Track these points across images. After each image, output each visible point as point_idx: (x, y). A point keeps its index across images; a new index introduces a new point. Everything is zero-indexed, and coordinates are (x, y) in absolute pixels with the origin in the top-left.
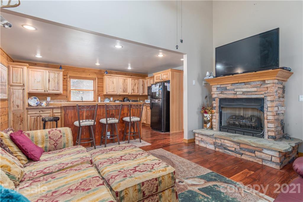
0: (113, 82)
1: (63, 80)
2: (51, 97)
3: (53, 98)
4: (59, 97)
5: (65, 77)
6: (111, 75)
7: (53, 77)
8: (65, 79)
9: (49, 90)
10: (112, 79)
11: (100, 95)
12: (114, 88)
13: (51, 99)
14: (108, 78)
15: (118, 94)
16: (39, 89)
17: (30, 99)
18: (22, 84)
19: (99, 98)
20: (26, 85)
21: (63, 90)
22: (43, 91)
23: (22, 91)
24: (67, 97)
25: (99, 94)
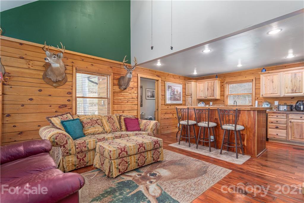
0: (273, 80)
1: (221, 87)
2: (213, 102)
3: (214, 103)
4: (218, 102)
5: (223, 84)
6: (269, 73)
7: (210, 86)
8: (222, 85)
9: (208, 96)
10: (271, 77)
11: (259, 99)
12: (274, 89)
13: (213, 104)
14: (264, 76)
15: (281, 96)
16: (202, 96)
17: (199, 103)
18: (190, 94)
19: (257, 102)
20: (192, 94)
21: (221, 96)
22: (204, 97)
23: (190, 98)
24: (224, 102)
25: (257, 97)
